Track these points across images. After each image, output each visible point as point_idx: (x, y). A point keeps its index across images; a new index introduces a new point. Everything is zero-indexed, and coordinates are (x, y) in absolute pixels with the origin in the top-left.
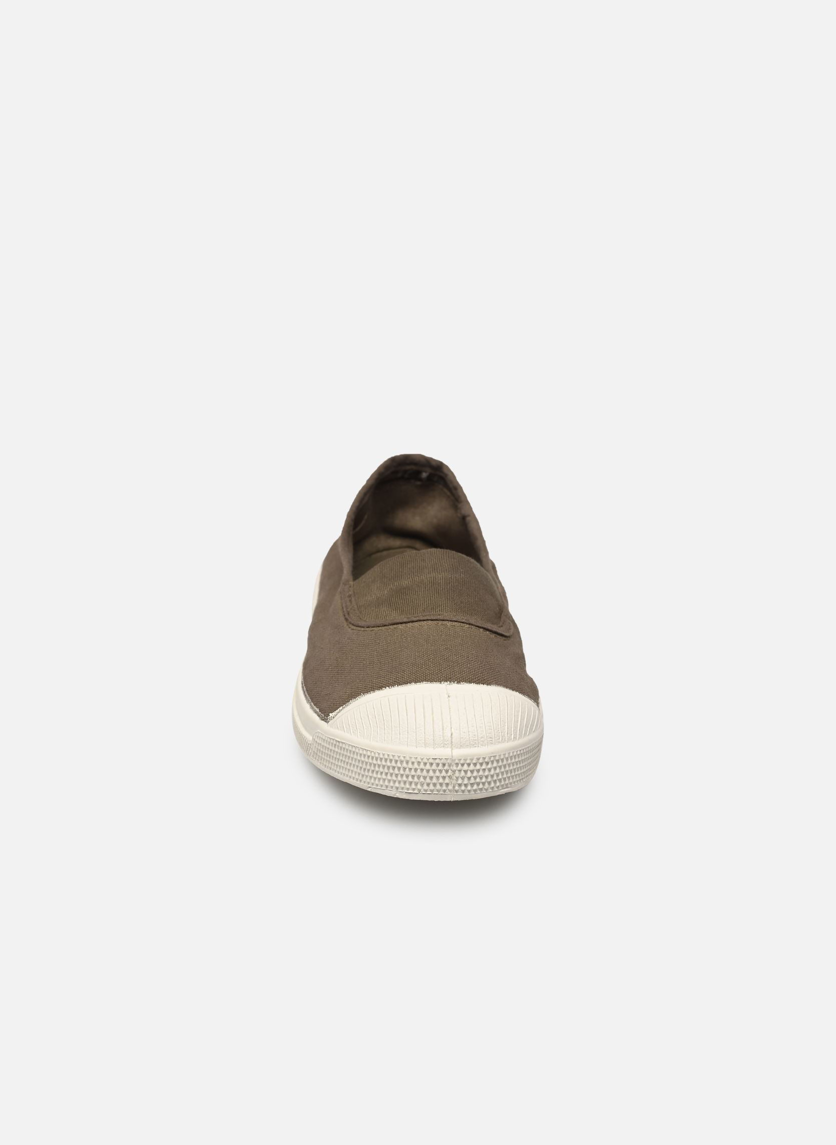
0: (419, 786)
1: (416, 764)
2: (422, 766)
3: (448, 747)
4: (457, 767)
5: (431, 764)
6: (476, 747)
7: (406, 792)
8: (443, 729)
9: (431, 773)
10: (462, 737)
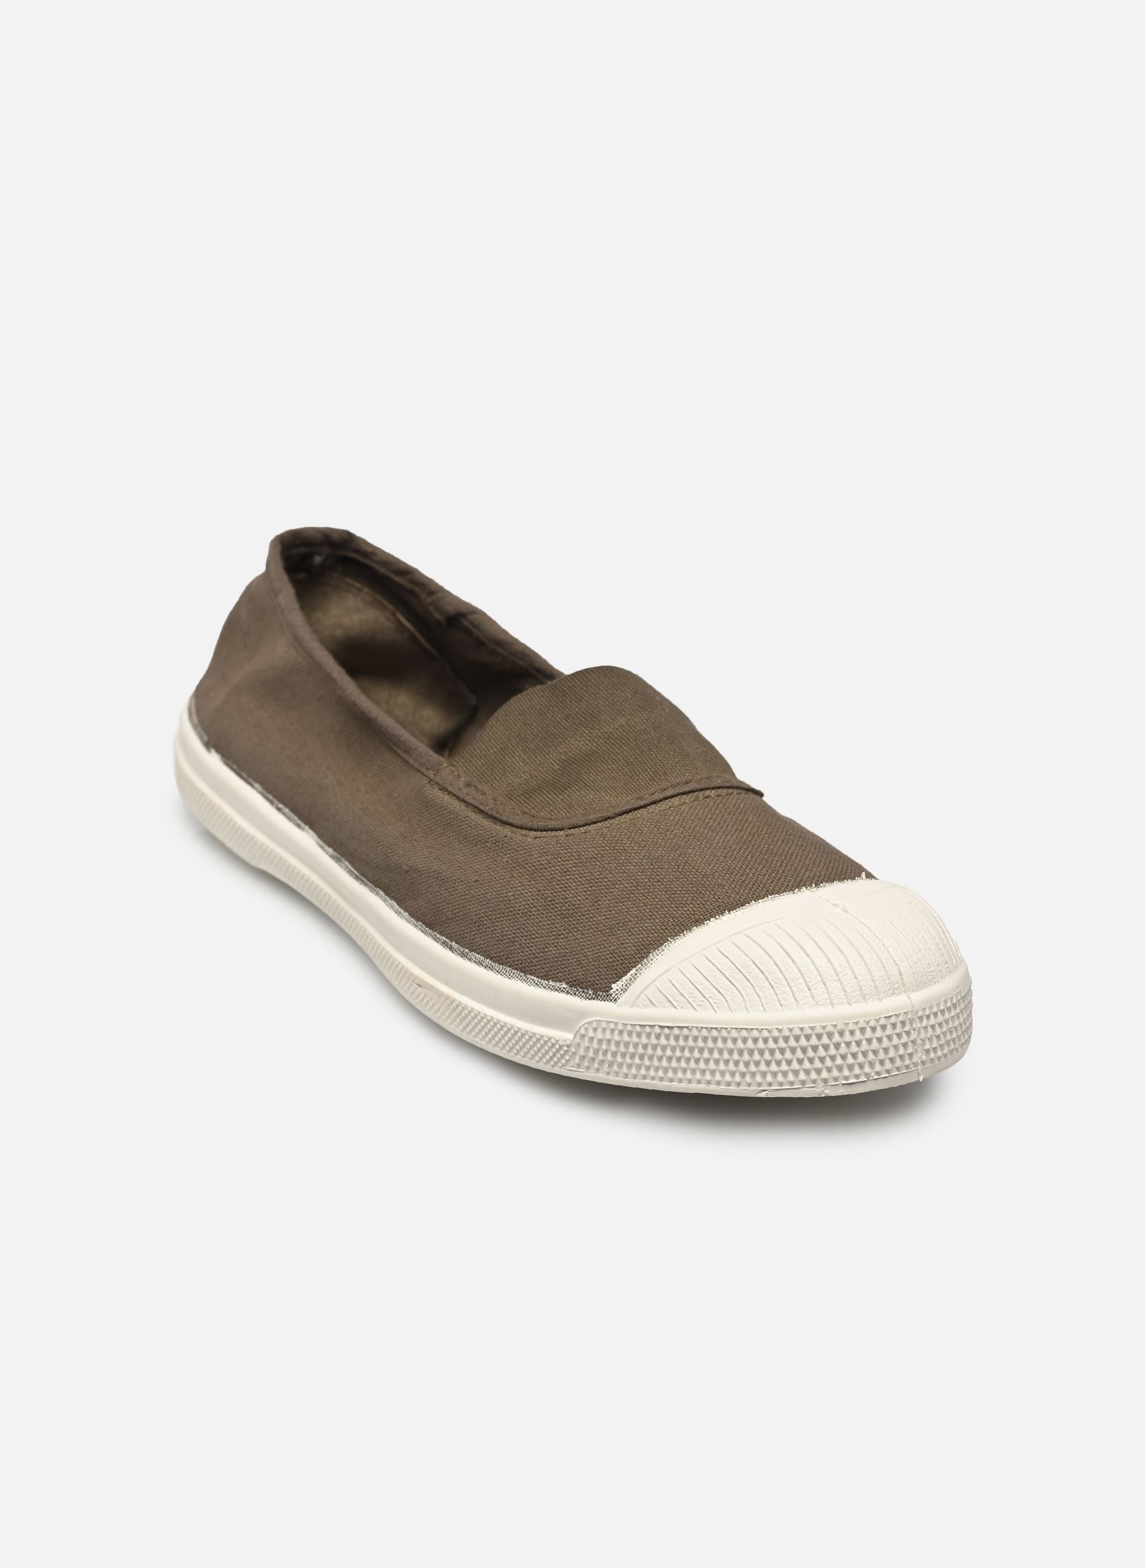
0: (867, 1069)
1: (858, 1033)
2: (869, 1034)
3: (899, 994)
4: (921, 1022)
5: (884, 1027)
6: (935, 983)
7: (843, 1084)
8: (884, 966)
9: (886, 1043)
10: (914, 971)
